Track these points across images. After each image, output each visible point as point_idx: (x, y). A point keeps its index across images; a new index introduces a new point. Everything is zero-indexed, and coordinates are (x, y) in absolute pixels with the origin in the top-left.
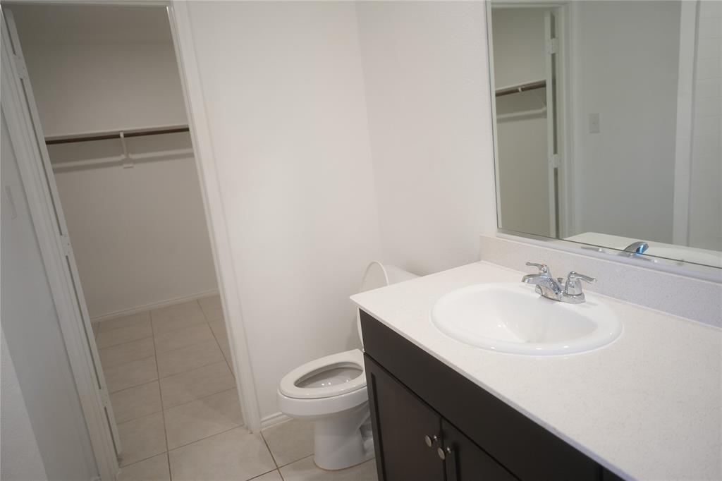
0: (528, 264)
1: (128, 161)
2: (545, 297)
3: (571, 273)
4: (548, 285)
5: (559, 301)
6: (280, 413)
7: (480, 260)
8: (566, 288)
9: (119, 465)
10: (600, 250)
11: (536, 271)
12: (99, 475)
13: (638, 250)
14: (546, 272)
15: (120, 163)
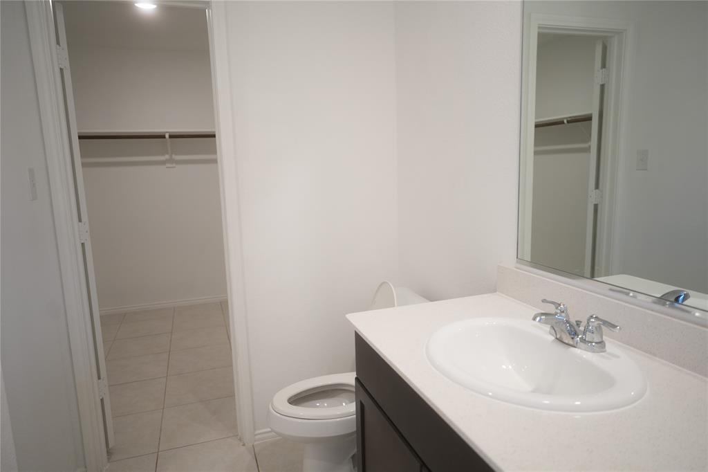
0: (544, 301)
1: (171, 161)
2: (560, 340)
3: (592, 317)
4: (563, 327)
5: (575, 347)
6: (269, 430)
7: (495, 292)
8: (584, 333)
9: (109, 459)
10: (631, 294)
11: (551, 309)
12: (86, 467)
13: (677, 300)
14: (563, 312)
15: (163, 163)
